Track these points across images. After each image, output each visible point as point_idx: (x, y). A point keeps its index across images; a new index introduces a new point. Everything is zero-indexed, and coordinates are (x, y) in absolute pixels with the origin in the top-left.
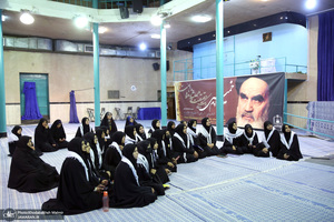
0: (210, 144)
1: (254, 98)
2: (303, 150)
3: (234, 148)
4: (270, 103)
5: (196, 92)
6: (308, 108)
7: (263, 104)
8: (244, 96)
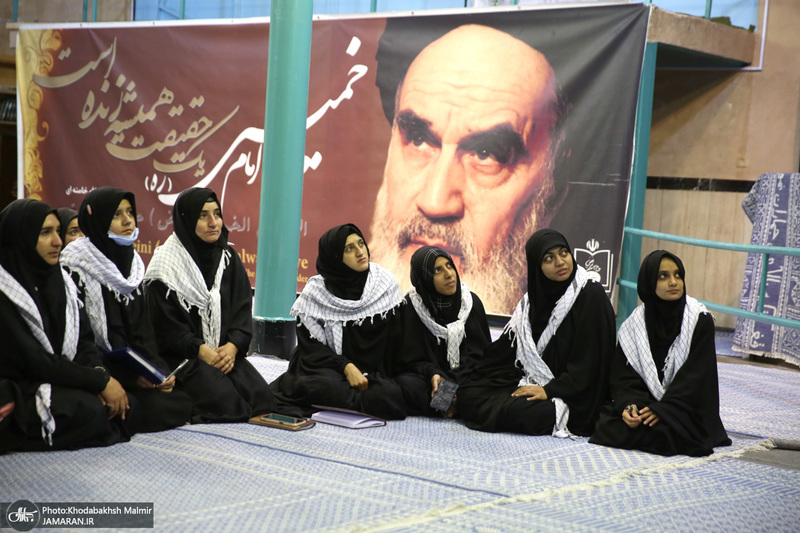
0: (214, 349)
1: (476, 144)
2: (733, 412)
3: (356, 375)
4: (559, 174)
5: (149, 94)
6: (751, 211)
7: (519, 180)
8: (418, 131)
